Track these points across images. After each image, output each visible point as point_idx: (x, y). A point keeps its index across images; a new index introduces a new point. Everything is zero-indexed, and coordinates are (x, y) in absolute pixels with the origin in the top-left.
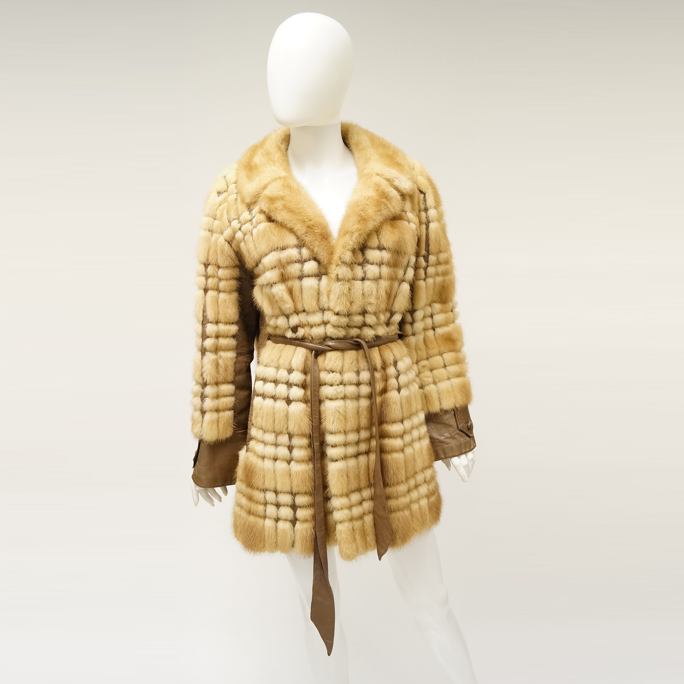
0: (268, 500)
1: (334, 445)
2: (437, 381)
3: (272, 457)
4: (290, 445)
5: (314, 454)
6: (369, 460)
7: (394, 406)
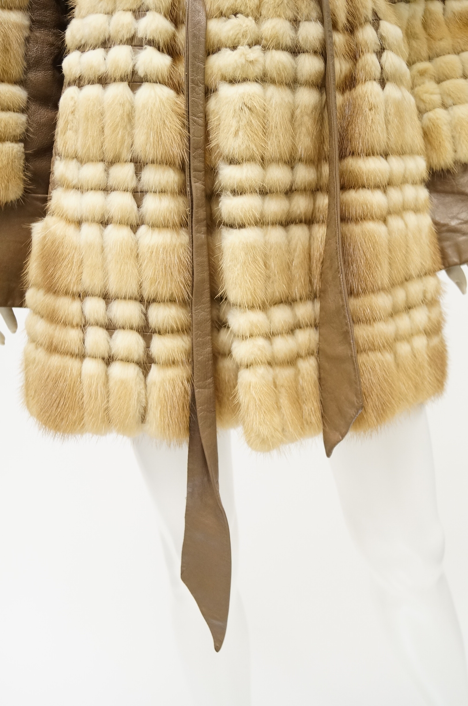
0: (88, 317)
1: (237, 188)
2: (449, 101)
3: (98, 217)
4: (137, 187)
5: (192, 208)
6: (312, 238)
7: (370, 115)
